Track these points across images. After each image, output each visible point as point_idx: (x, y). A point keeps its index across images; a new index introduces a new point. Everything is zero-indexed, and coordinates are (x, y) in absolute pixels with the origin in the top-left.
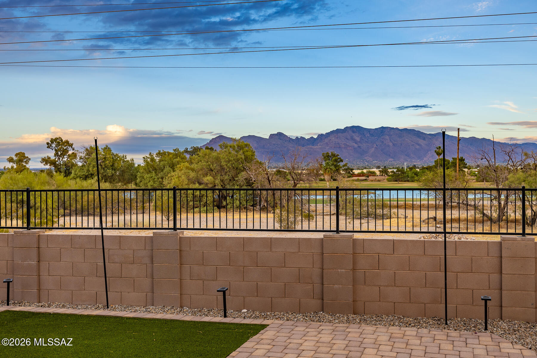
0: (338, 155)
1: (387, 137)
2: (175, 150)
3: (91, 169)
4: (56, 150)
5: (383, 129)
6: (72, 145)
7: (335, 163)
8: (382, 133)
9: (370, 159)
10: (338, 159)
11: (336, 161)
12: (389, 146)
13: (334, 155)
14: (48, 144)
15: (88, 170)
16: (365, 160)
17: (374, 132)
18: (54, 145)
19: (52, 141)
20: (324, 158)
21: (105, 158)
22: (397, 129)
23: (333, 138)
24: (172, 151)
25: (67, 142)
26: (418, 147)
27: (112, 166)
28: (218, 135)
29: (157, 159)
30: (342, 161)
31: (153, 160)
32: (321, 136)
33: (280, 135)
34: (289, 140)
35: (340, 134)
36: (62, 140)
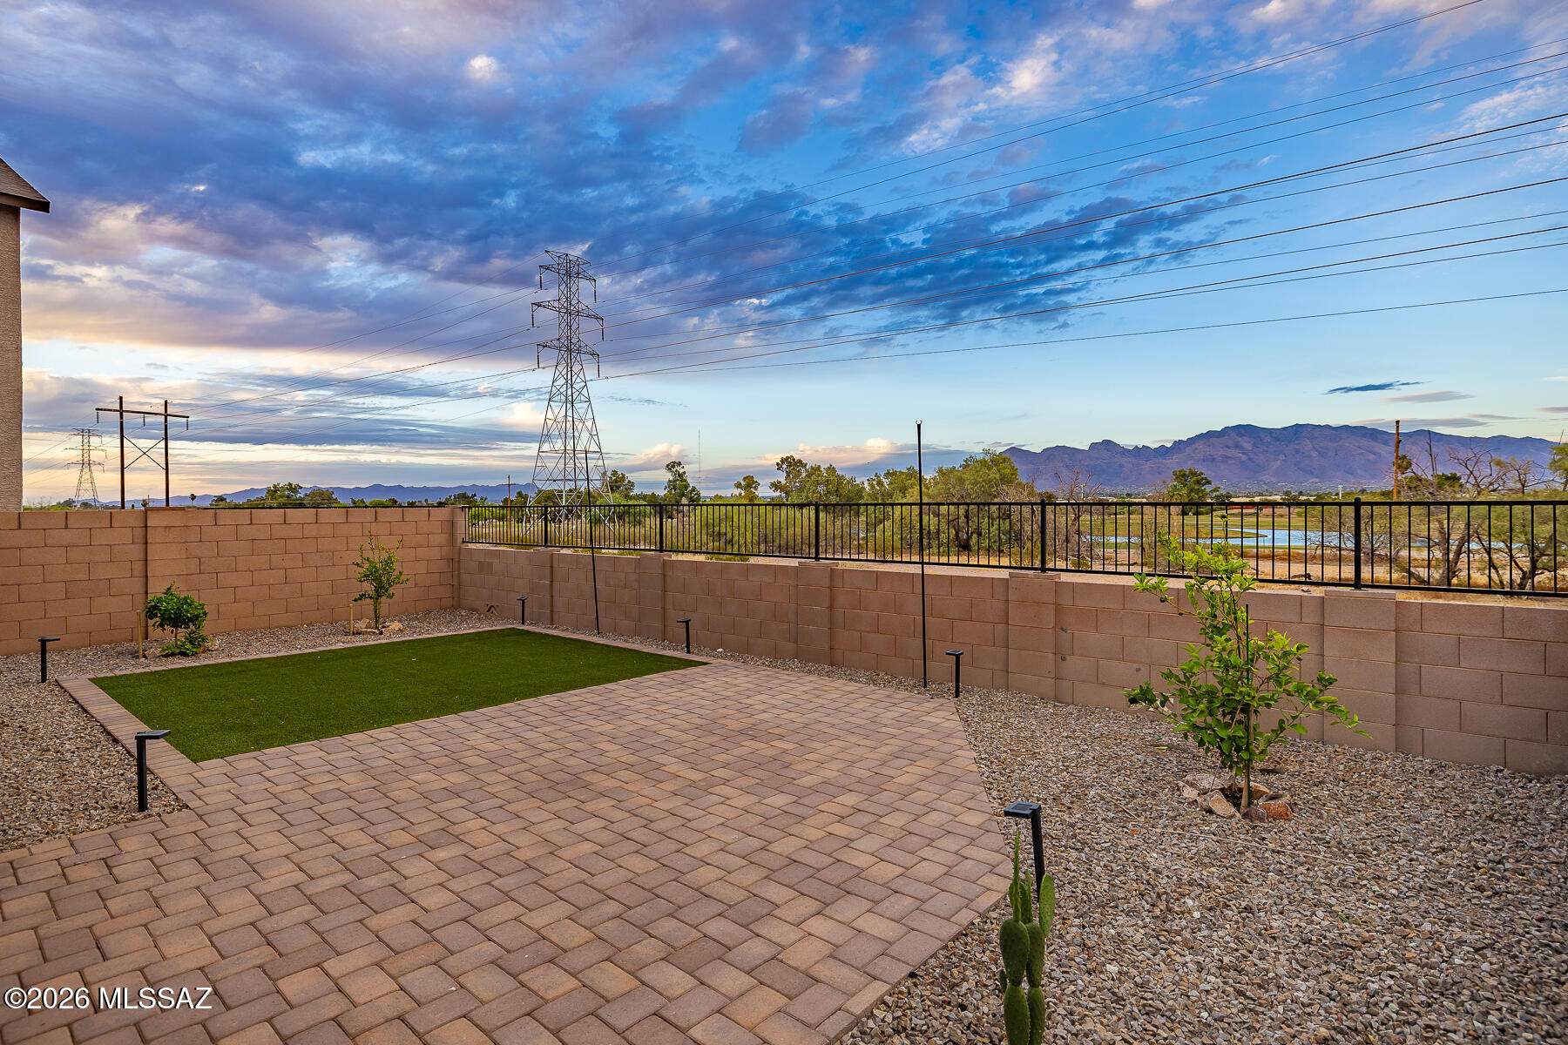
0: (1202, 474)
1: (1308, 442)
2: (908, 469)
3: (810, 495)
4: (787, 472)
5: (1298, 430)
6: (806, 464)
7: (1196, 487)
8: (1296, 434)
9: (1272, 479)
10: (1203, 479)
11: (1198, 482)
12: (1310, 457)
13: (1195, 474)
14: (778, 464)
15: (807, 497)
16: (1262, 480)
17: (1280, 433)
18: (784, 466)
19: (783, 461)
20: (1177, 478)
21: (827, 481)
22: (1327, 426)
23: (1199, 445)
24: (905, 471)
25: (800, 461)
26: (1372, 457)
27: (836, 491)
28: (1009, 447)
29: (886, 482)
30: (1209, 483)
31: (880, 483)
32: (1178, 445)
33: (1107, 443)
34: (1124, 451)
35: (1213, 440)
36: (794, 460)
